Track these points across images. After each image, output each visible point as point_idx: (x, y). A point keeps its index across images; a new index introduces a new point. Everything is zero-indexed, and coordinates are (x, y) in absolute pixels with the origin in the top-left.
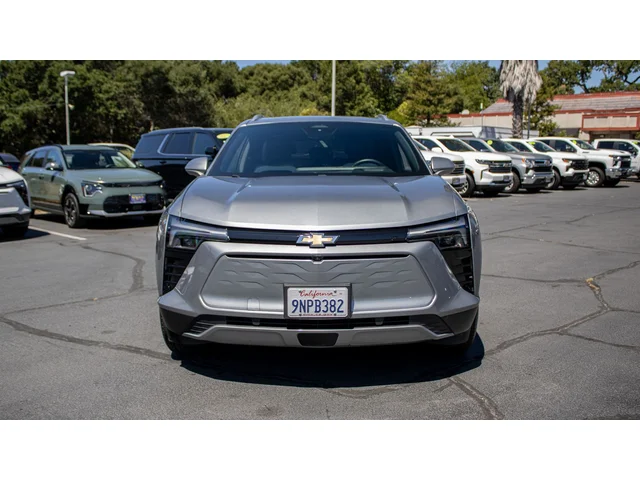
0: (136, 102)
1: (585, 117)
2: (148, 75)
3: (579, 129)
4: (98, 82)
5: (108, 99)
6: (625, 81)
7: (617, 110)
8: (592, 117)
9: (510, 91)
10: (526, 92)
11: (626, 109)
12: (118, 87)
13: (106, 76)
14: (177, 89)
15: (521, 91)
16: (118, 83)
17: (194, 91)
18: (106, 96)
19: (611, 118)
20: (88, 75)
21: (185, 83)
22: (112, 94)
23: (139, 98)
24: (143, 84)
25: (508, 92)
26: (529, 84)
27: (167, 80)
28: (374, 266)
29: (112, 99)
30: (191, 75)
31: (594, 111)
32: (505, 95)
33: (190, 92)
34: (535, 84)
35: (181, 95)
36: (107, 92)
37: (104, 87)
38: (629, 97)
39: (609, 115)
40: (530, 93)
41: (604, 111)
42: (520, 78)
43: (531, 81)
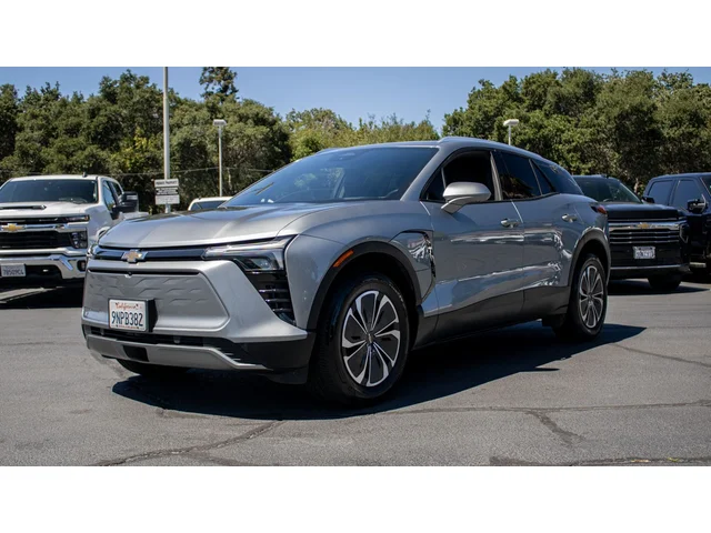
0: (609, 153)
2: (623, 116)
4: (558, 130)
5: (569, 151)
12: (582, 134)
13: (569, 122)
14: (665, 132)
16: (583, 130)
17: (691, 133)
18: (567, 147)
20: (546, 123)
21: (677, 123)
22: (574, 144)
23: (612, 148)
24: (617, 128)
27: (652, 121)
28: (170, 282)
29: (575, 149)
30: (685, 112)
33: (683, 134)
35: (671, 140)
36: (569, 142)
37: (565, 136)
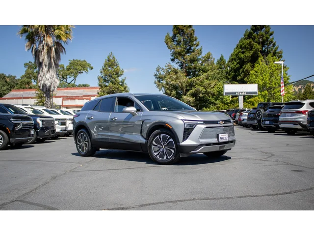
1: (63, 100)
3: (61, 106)
6: (66, 82)
7: (78, 97)
8: (67, 99)
9: (44, 86)
10: (52, 87)
11: (83, 96)
15: (50, 86)
19: (77, 100)
25: (43, 86)
26: (53, 82)
31: (67, 97)
32: (41, 88)
34: (56, 83)
38: (82, 90)
39: (76, 99)
40: (54, 87)
41: (72, 97)
42: (50, 79)
43: (54, 81)
